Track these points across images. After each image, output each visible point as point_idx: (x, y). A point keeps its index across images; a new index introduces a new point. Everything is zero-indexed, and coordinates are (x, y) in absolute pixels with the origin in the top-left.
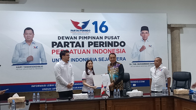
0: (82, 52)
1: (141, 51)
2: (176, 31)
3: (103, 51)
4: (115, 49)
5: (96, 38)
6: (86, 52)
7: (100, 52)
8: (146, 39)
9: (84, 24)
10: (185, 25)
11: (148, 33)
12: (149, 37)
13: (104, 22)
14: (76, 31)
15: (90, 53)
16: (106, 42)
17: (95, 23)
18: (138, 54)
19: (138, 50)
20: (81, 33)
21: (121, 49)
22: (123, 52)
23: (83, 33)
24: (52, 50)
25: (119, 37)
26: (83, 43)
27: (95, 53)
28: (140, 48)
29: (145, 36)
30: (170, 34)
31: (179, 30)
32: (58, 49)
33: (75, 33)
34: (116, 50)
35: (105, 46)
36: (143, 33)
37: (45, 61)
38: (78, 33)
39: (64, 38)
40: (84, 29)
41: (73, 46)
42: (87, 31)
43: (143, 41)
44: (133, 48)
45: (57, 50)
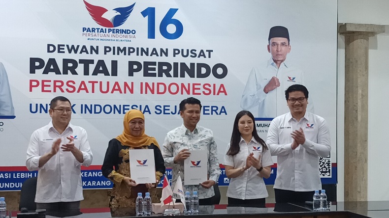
0: (111, 89)
1: (266, 90)
2: (358, 43)
3: (167, 89)
4: (200, 84)
5: (150, 53)
6: (123, 91)
7: (160, 92)
8: (281, 59)
9: (119, 13)
10: (383, 26)
11: (286, 45)
12: (288, 56)
13: (172, 11)
14: (96, 30)
15: (132, 91)
16: (176, 64)
17: (150, 13)
18: (259, 99)
19: (260, 87)
20: (110, 38)
21: (214, 85)
22: (220, 91)
23: (115, 39)
24: (31, 81)
25: (212, 51)
26: (114, 64)
27: (146, 93)
28: (264, 84)
29: (280, 53)
30: (344, 50)
31: (368, 40)
32: (46, 77)
33: (95, 37)
34: (201, 87)
35: (172, 75)
36: (274, 44)
37: (9, 109)
38: (102, 38)
39: (63, 49)
40: (119, 28)
41: (86, 73)
42: (126, 32)
43: (272, 64)
44: (248, 82)
45: (43, 81)
